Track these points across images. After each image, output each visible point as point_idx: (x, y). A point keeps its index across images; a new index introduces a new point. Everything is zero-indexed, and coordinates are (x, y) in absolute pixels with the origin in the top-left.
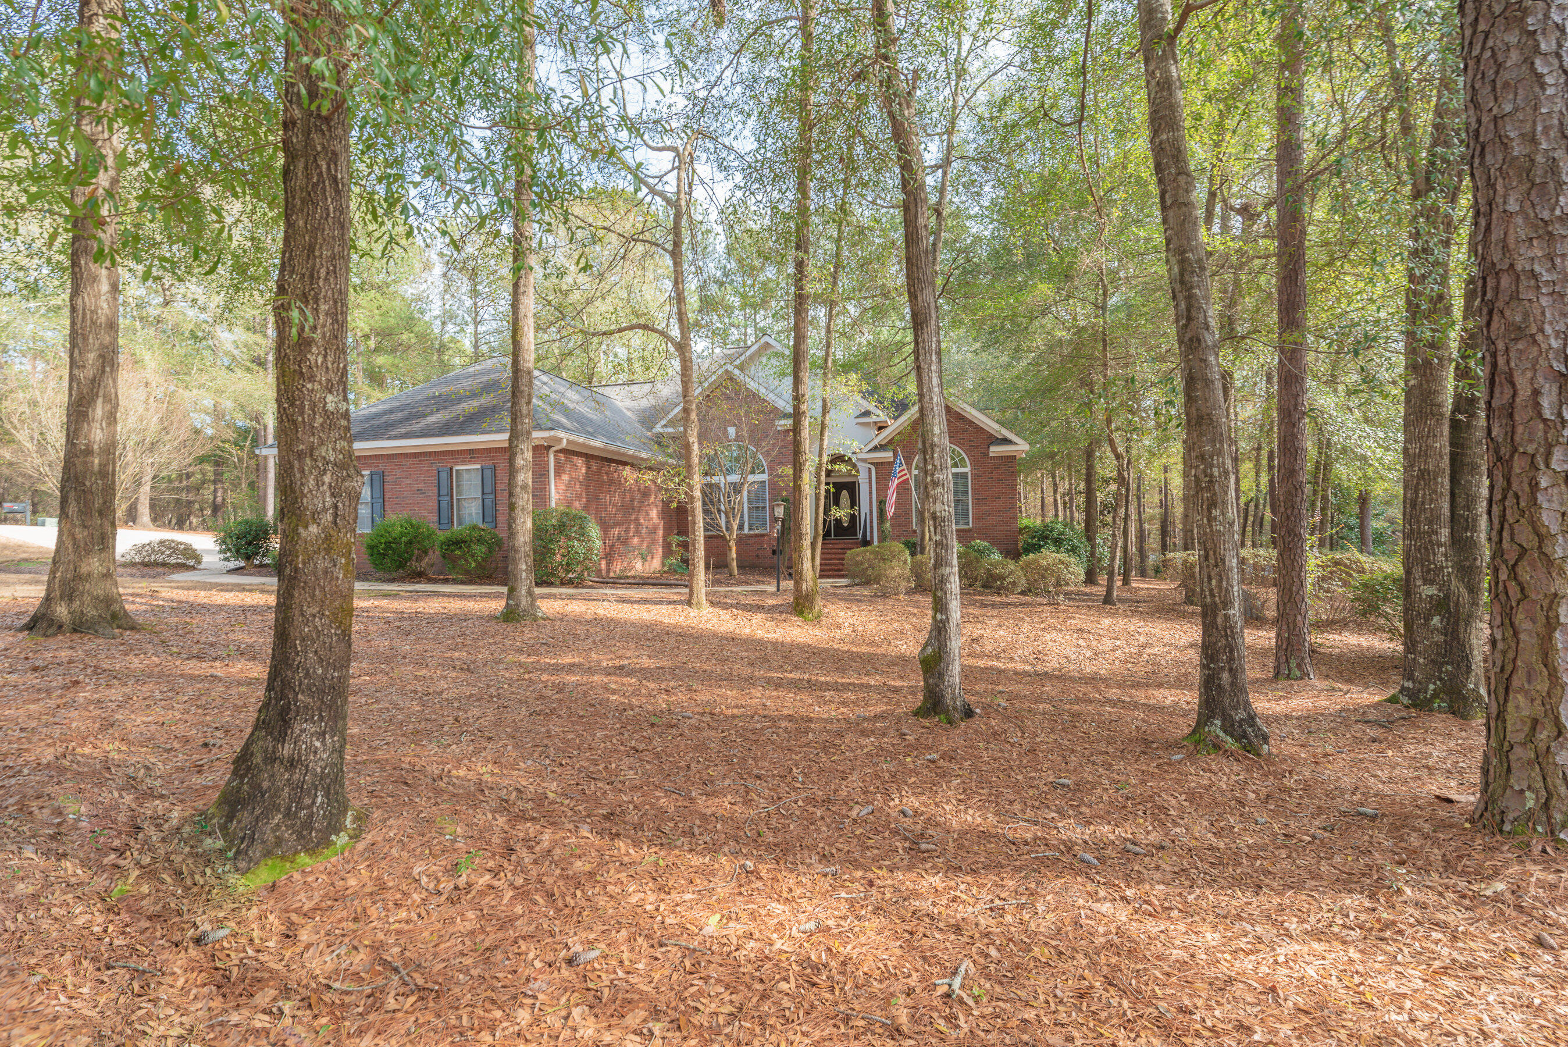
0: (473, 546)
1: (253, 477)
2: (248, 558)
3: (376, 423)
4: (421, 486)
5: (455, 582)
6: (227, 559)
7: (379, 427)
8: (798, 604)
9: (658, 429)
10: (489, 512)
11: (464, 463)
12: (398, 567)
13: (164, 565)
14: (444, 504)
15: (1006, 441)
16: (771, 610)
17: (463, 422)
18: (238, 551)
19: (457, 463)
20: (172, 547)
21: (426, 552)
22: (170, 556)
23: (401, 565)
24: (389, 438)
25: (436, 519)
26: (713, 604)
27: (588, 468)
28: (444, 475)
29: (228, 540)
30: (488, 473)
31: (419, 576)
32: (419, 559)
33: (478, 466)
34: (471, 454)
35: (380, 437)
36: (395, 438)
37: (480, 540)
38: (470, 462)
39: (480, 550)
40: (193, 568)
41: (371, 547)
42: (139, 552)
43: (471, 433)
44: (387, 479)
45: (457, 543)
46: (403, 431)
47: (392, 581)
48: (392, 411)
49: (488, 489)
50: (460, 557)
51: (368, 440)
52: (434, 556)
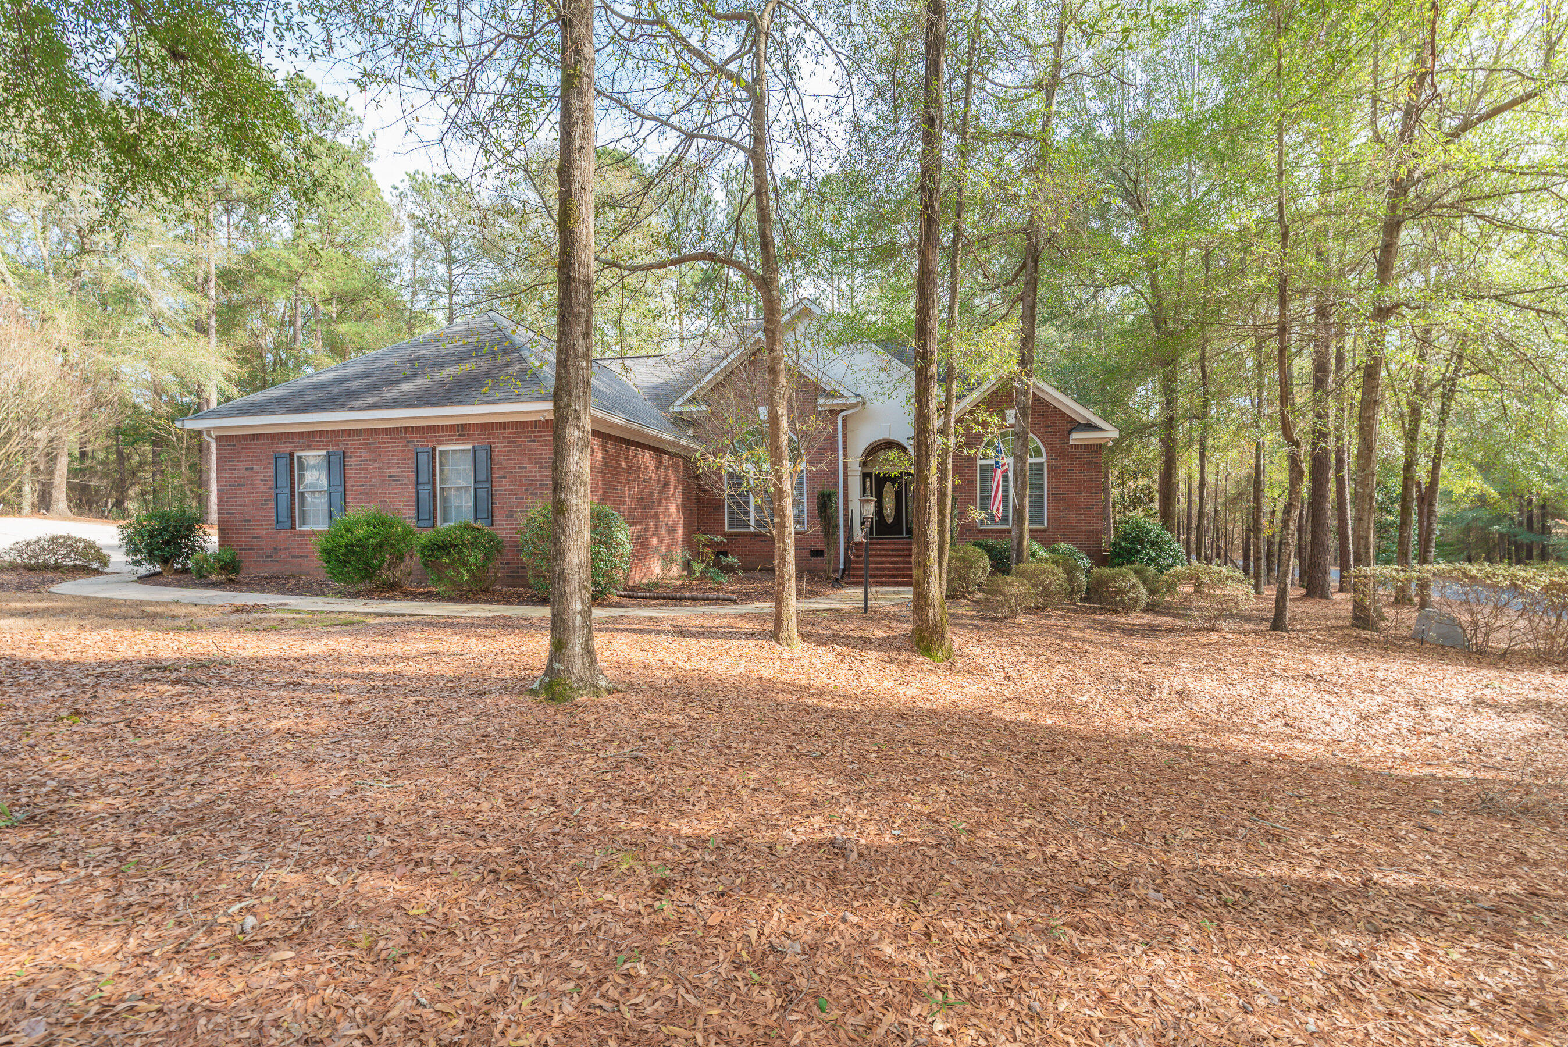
0: (466, 552)
1: (195, 459)
2: (165, 561)
3: (335, 390)
4: (394, 471)
5: (438, 597)
6: (136, 563)
7: (339, 395)
8: (922, 638)
9: (676, 407)
10: (483, 505)
11: (450, 442)
12: (363, 578)
13: (57, 567)
14: (424, 495)
15: (1090, 427)
16: (883, 645)
17: (448, 391)
18: (150, 553)
19: (441, 442)
20: (69, 544)
21: (401, 559)
22: (64, 557)
23: (368, 572)
24: (352, 409)
25: (414, 513)
26: (805, 637)
27: (605, 450)
28: (424, 458)
29: (137, 539)
30: (482, 455)
31: (391, 589)
32: (392, 566)
33: (469, 447)
34: (460, 431)
35: (341, 407)
36: (361, 408)
37: (474, 545)
38: (458, 441)
39: (476, 558)
40: (97, 572)
41: (327, 552)
42: (20, 553)
43: (460, 403)
44: (350, 461)
45: (441, 547)
46: (370, 401)
47: (356, 595)
48: (355, 377)
49: (482, 476)
50: (448, 566)
51: (324, 410)
52: (413, 563)
